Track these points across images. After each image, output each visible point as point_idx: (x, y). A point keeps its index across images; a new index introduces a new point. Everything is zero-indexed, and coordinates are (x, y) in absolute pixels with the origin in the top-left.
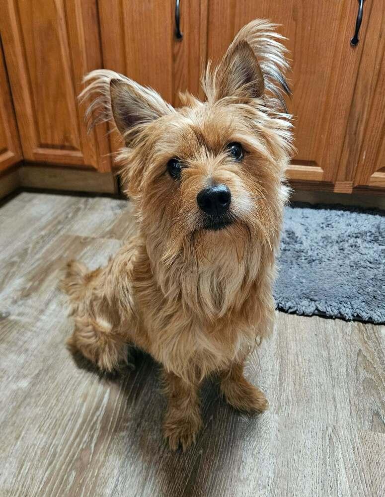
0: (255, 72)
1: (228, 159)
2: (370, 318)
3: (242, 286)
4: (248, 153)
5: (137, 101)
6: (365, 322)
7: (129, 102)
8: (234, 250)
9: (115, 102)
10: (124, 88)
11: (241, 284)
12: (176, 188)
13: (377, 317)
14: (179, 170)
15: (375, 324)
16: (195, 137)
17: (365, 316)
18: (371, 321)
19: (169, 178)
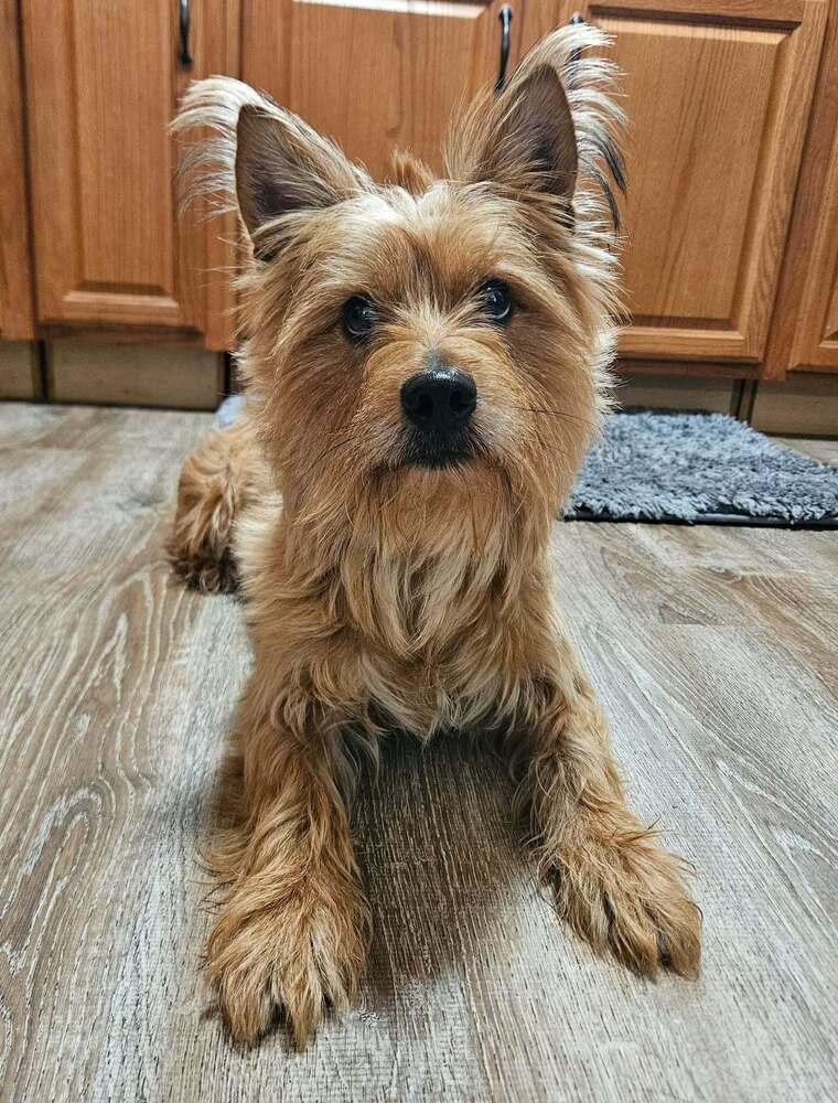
1: (478, 315)
2: (606, 509)
5: (294, 162)
6: (597, 519)
8: (468, 521)
9: (244, 157)
10: (270, 128)
12: (355, 364)
13: (617, 506)
15: (616, 521)
16: (411, 257)
17: (596, 506)
18: (606, 516)
19: (341, 340)
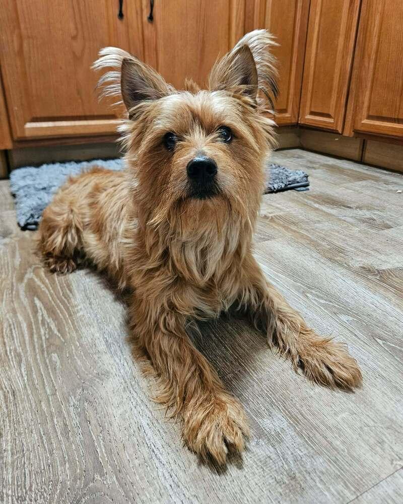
0: (252, 73)
1: (219, 139)
3: (222, 256)
4: (236, 138)
5: (143, 80)
7: (137, 80)
10: (134, 67)
11: (221, 254)
14: (174, 142)
16: (191, 116)
